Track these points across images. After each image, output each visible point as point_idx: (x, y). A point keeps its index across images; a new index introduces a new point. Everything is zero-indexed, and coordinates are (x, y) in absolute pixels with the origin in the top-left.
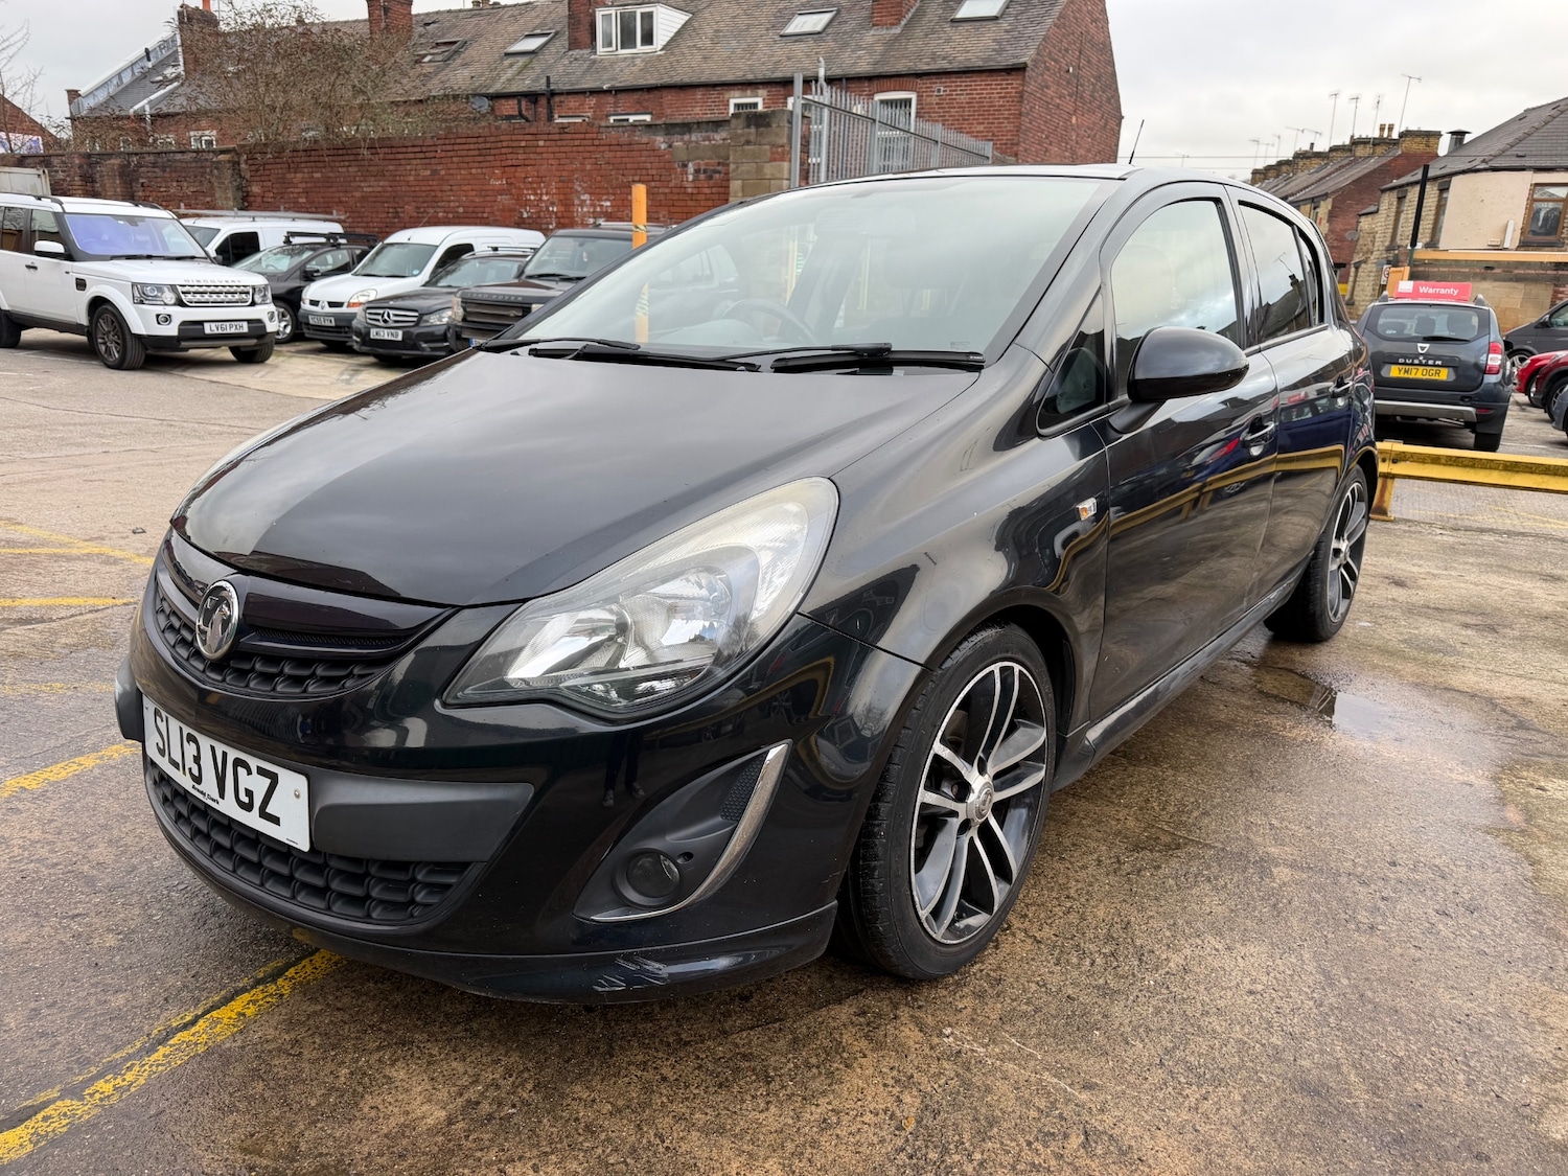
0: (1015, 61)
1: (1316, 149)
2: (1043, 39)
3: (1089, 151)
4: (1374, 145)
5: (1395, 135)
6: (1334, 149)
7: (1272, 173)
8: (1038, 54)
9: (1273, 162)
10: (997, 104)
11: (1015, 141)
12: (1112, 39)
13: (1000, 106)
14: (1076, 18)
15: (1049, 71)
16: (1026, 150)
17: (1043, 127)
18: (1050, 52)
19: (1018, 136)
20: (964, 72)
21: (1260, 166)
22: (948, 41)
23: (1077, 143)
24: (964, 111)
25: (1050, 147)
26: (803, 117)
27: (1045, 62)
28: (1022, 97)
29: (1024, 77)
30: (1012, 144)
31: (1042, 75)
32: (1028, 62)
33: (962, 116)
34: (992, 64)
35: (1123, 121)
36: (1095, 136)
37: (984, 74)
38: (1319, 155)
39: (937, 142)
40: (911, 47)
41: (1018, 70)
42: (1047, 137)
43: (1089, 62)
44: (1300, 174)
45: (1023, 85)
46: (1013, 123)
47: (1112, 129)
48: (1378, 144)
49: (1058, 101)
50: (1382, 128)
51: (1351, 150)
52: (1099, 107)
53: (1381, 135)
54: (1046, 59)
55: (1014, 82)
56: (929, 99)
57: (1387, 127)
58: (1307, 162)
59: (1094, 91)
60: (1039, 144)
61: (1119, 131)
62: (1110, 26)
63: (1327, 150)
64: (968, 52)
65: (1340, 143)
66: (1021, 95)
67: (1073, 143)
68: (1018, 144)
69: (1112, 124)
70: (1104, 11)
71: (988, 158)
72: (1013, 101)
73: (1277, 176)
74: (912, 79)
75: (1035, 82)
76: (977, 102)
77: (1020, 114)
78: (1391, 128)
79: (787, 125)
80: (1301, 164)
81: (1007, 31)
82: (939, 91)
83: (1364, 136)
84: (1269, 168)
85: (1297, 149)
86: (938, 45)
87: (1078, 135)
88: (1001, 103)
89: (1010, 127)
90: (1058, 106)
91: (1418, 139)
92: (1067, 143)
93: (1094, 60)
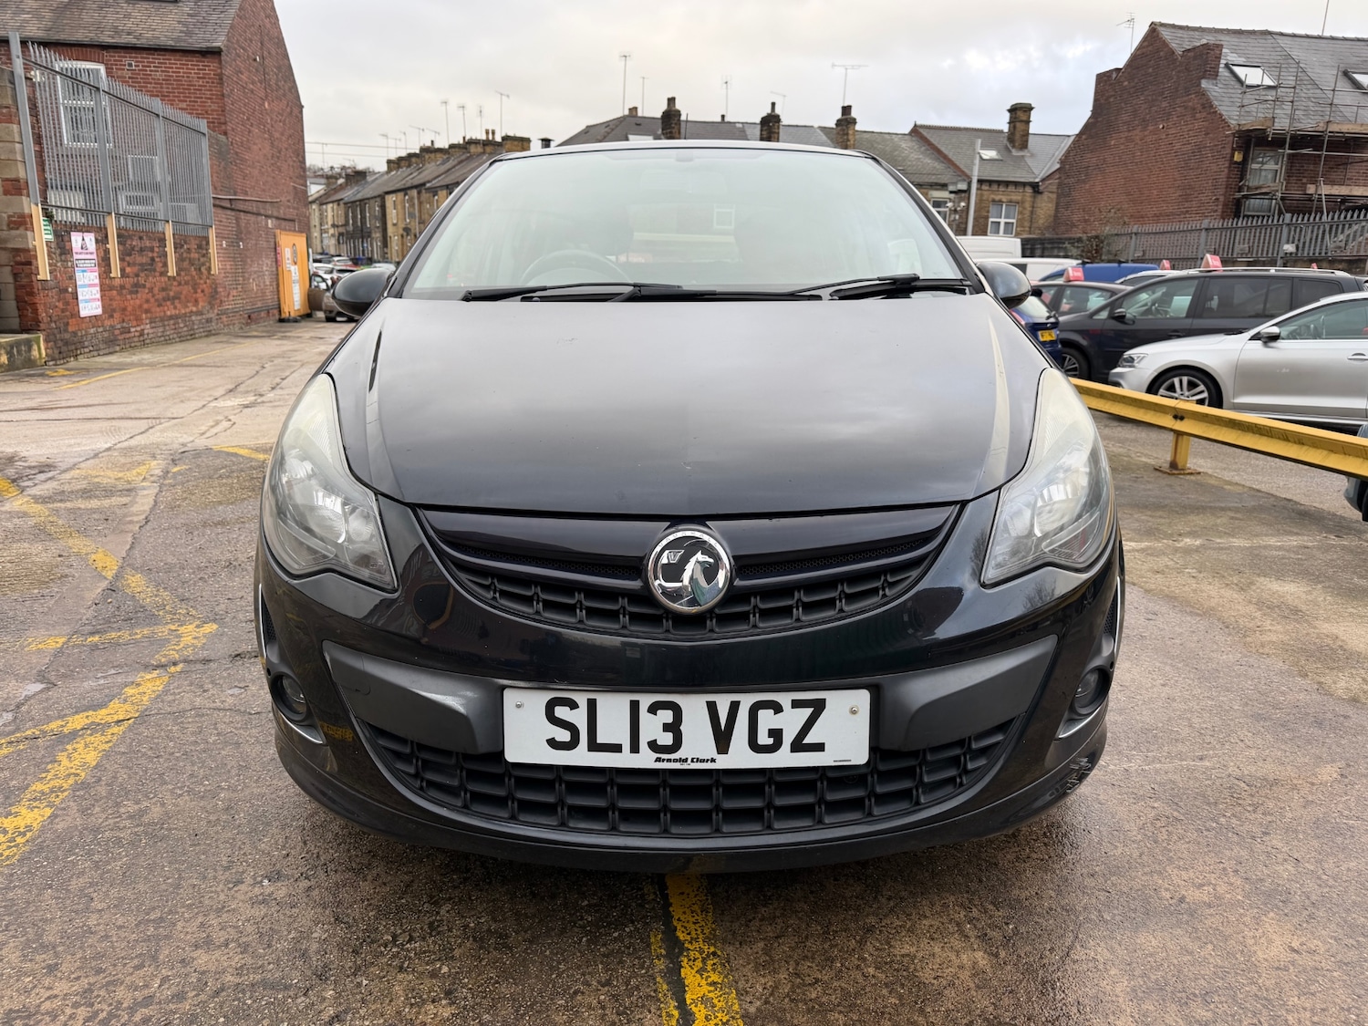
0: (209, 45)
1: (437, 145)
2: (231, 27)
3: (282, 134)
4: (484, 145)
5: (498, 139)
6: (452, 146)
7: (403, 163)
8: (228, 41)
9: (403, 154)
10: (197, 83)
11: (222, 121)
12: (284, 35)
13: (199, 86)
14: (253, 11)
15: (239, 57)
16: (233, 130)
17: (243, 109)
18: (238, 41)
19: (224, 115)
20: (155, 50)
21: (393, 156)
22: (128, 16)
23: (272, 126)
24: (162, 88)
25: (252, 129)
26: (27, 78)
27: (235, 49)
28: (222, 79)
29: (220, 62)
30: (220, 123)
31: (235, 60)
32: (222, 47)
33: (160, 92)
34: (183, 45)
35: (304, 110)
36: (285, 121)
37: (178, 54)
38: (440, 150)
39: (158, 115)
40: (86, 17)
41: (215, 53)
42: (248, 119)
43: (269, 53)
44: (427, 165)
45: (221, 68)
46: (218, 103)
47: (297, 117)
48: (487, 145)
49: (251, 86)
50: (487, 132)
51: (466, 148)
52: (284, 95)
53: (488, 138)
54: (236, 46)
55: (210, 66)
56: (120, 72)
57: (490, 132)
58: (432, 155)
59: (277, 80)
60: (242, 125)
61: (302, 117)
62: (281, 23)
63: (447, 147)
64: (154, 30)
65: (456, 142)
66: (220, 77)
67: (269, 126)
68: (225, 123)
69: (296, 111)
70: (273, 9)
71: (204, 134)
72: (213, 83)
73: (409, 166)
74: (97, 51)
75: (231, 66)
76: (174, 80)
77: (223, 95)
78: (493, 133)
79: (9, 85)
80: (427, 157)
81: (189, 15)
82: (130, 65)
83: (474, 138)
84: (400, 159)
85: (422, 145)
86: (118, 19)
87: (272, 119)
88: (201, 83)
89: (214, 107)
90: (252, 91)
91: (516, 143)
92: (264, 126)
93: (273, 52)
